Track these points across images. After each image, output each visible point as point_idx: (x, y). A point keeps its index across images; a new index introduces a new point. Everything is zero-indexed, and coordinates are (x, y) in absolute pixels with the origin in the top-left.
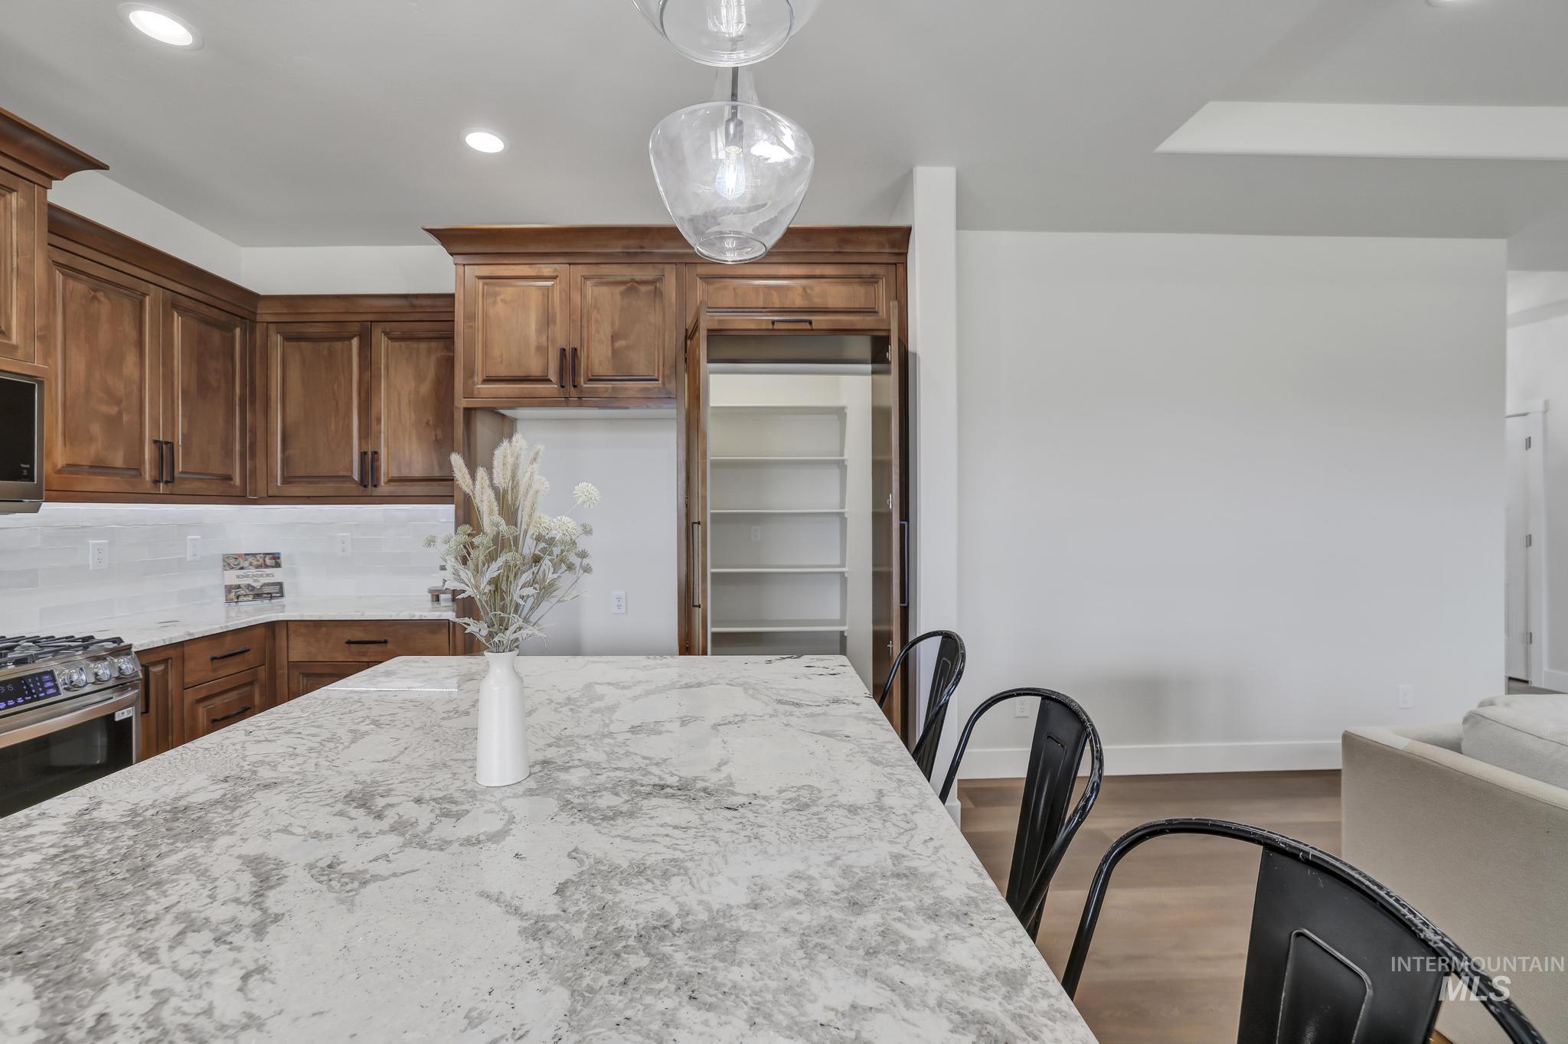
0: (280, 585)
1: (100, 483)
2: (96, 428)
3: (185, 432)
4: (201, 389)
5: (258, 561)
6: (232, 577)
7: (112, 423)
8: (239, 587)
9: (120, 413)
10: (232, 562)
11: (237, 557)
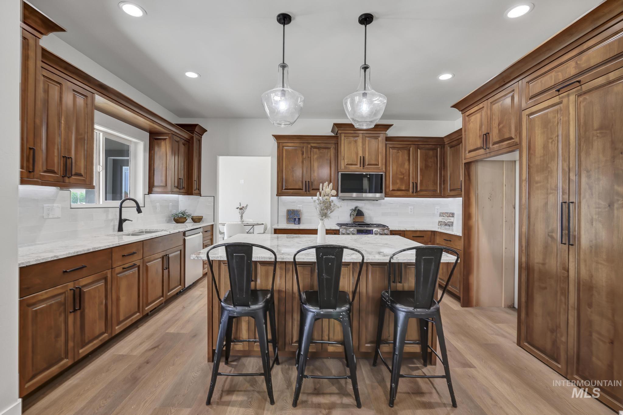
0: (452, 223)
1: (399, 193)
2: (398, 181)
3: (421, 179)
4: (426, 167)
5: (448, 215)
6: (441, 219)
7: (402, 180)
8: (442, 222)
9: (404, 177)
10: (442, 215)
11: (443, 213)
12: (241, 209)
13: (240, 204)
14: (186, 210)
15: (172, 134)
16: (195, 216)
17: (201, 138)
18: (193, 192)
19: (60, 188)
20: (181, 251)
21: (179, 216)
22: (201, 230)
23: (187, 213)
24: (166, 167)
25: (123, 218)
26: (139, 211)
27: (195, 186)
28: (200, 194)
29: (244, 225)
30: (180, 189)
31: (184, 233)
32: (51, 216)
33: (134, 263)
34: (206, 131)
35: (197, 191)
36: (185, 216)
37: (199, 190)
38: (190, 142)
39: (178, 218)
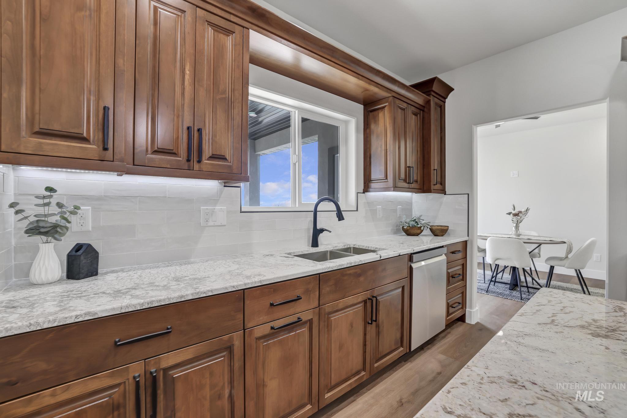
12: (515, 215)
13: (515, 208)
14: (421, 216)
15: (393, 96)
16: (435, 226)
17: (445, 102)
18: (432, 189)
19: (225, 183)
20: (403, 288)
21: (411, 225)
22: (445, 250)
23: (423, 220)
24: (387, 150)
25: (319, 227)
26: (340, 217)
27: (434, 177)
28: (443, 191)
29: (525, 243)
30: (408, 183)
31: (410, 257)
32: (211, 223)
33: (298, 315)
34: (453, 89)
35: (438, 186)
36: (419, 226)
37: (441, 184)
38: (425, 110)
39: (408, 228)
